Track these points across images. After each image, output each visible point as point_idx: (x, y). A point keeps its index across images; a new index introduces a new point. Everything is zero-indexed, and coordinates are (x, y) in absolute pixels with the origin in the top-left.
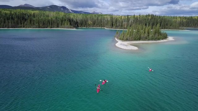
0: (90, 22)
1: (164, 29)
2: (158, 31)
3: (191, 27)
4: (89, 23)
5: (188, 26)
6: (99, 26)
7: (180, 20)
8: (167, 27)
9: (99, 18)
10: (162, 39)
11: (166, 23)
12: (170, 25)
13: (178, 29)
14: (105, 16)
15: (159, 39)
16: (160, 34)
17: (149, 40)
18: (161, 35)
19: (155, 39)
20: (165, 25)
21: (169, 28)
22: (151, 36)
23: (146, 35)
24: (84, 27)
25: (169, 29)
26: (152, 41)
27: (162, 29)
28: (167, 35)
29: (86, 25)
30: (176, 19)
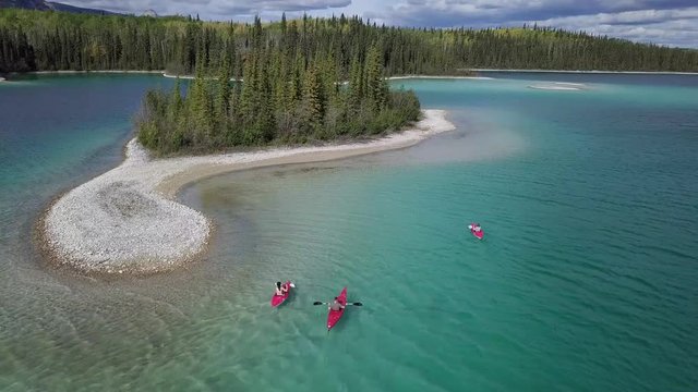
0: (94, 47)
1: (403, 74)
2: (375, 84)
3: (489, 66)
4: (89, 52)
5: (482, 64)
6: (140, 67)
7: (452, 40)
8: (412, 65)
9: (141, 31)
10: (398, 130)
11: (407, 53)
12: (424, 61)
13: (450, 75)
14: (169, 24)
15: (380, 132)
16: (383, 97)
17: (324, 138)
18: (391, 107)
19: (361, 133)
20: (406, 59)
21: (418, 69)
22: (333, 113)
23: (306, 108)
24: (68, 68)
25: (421, 73)
26: (344, 142)
27: (395, 73)
28: (417, 105)
29: (76, 64)
30: (441, 37)
